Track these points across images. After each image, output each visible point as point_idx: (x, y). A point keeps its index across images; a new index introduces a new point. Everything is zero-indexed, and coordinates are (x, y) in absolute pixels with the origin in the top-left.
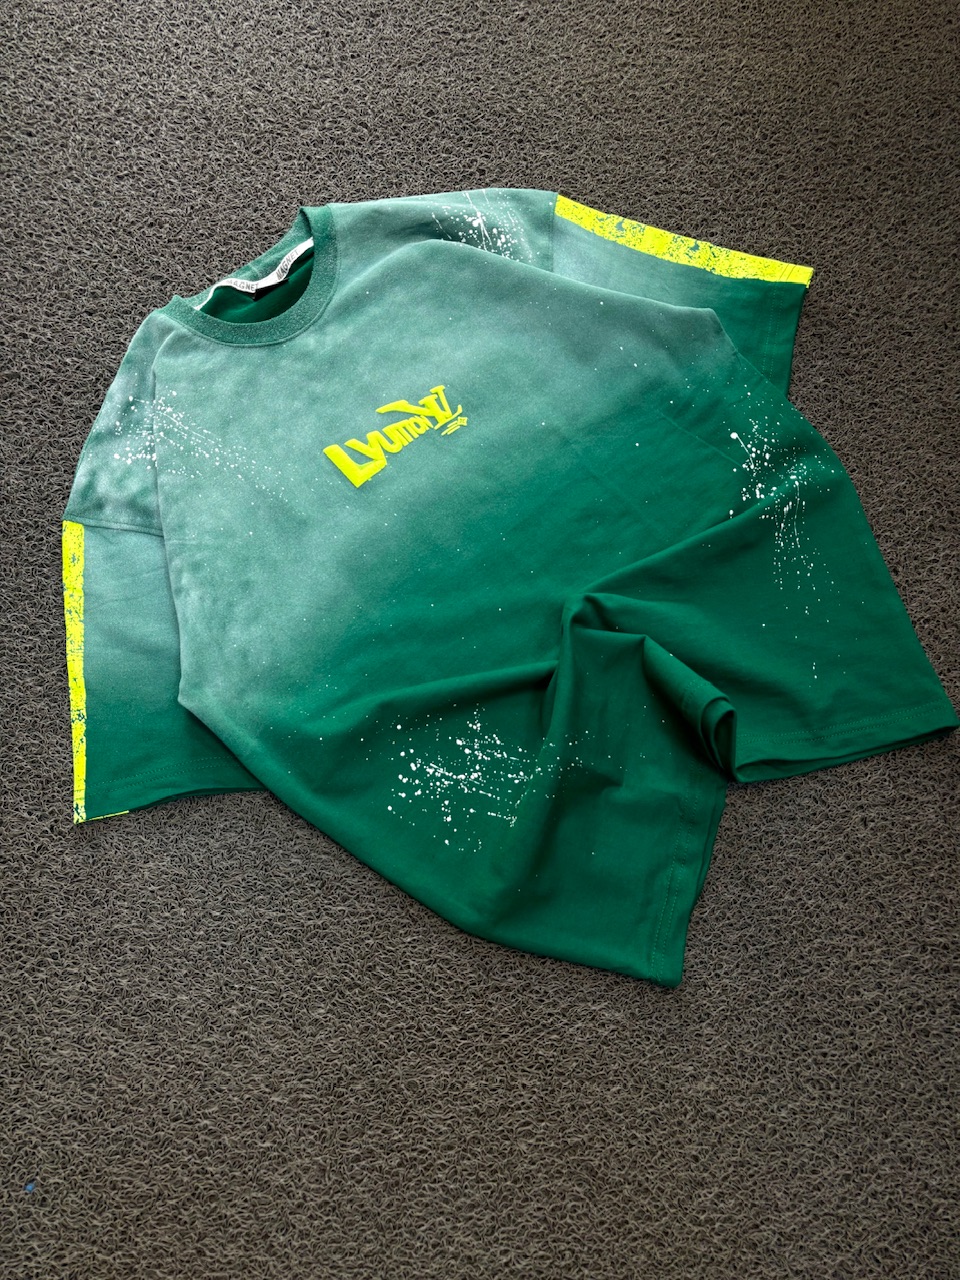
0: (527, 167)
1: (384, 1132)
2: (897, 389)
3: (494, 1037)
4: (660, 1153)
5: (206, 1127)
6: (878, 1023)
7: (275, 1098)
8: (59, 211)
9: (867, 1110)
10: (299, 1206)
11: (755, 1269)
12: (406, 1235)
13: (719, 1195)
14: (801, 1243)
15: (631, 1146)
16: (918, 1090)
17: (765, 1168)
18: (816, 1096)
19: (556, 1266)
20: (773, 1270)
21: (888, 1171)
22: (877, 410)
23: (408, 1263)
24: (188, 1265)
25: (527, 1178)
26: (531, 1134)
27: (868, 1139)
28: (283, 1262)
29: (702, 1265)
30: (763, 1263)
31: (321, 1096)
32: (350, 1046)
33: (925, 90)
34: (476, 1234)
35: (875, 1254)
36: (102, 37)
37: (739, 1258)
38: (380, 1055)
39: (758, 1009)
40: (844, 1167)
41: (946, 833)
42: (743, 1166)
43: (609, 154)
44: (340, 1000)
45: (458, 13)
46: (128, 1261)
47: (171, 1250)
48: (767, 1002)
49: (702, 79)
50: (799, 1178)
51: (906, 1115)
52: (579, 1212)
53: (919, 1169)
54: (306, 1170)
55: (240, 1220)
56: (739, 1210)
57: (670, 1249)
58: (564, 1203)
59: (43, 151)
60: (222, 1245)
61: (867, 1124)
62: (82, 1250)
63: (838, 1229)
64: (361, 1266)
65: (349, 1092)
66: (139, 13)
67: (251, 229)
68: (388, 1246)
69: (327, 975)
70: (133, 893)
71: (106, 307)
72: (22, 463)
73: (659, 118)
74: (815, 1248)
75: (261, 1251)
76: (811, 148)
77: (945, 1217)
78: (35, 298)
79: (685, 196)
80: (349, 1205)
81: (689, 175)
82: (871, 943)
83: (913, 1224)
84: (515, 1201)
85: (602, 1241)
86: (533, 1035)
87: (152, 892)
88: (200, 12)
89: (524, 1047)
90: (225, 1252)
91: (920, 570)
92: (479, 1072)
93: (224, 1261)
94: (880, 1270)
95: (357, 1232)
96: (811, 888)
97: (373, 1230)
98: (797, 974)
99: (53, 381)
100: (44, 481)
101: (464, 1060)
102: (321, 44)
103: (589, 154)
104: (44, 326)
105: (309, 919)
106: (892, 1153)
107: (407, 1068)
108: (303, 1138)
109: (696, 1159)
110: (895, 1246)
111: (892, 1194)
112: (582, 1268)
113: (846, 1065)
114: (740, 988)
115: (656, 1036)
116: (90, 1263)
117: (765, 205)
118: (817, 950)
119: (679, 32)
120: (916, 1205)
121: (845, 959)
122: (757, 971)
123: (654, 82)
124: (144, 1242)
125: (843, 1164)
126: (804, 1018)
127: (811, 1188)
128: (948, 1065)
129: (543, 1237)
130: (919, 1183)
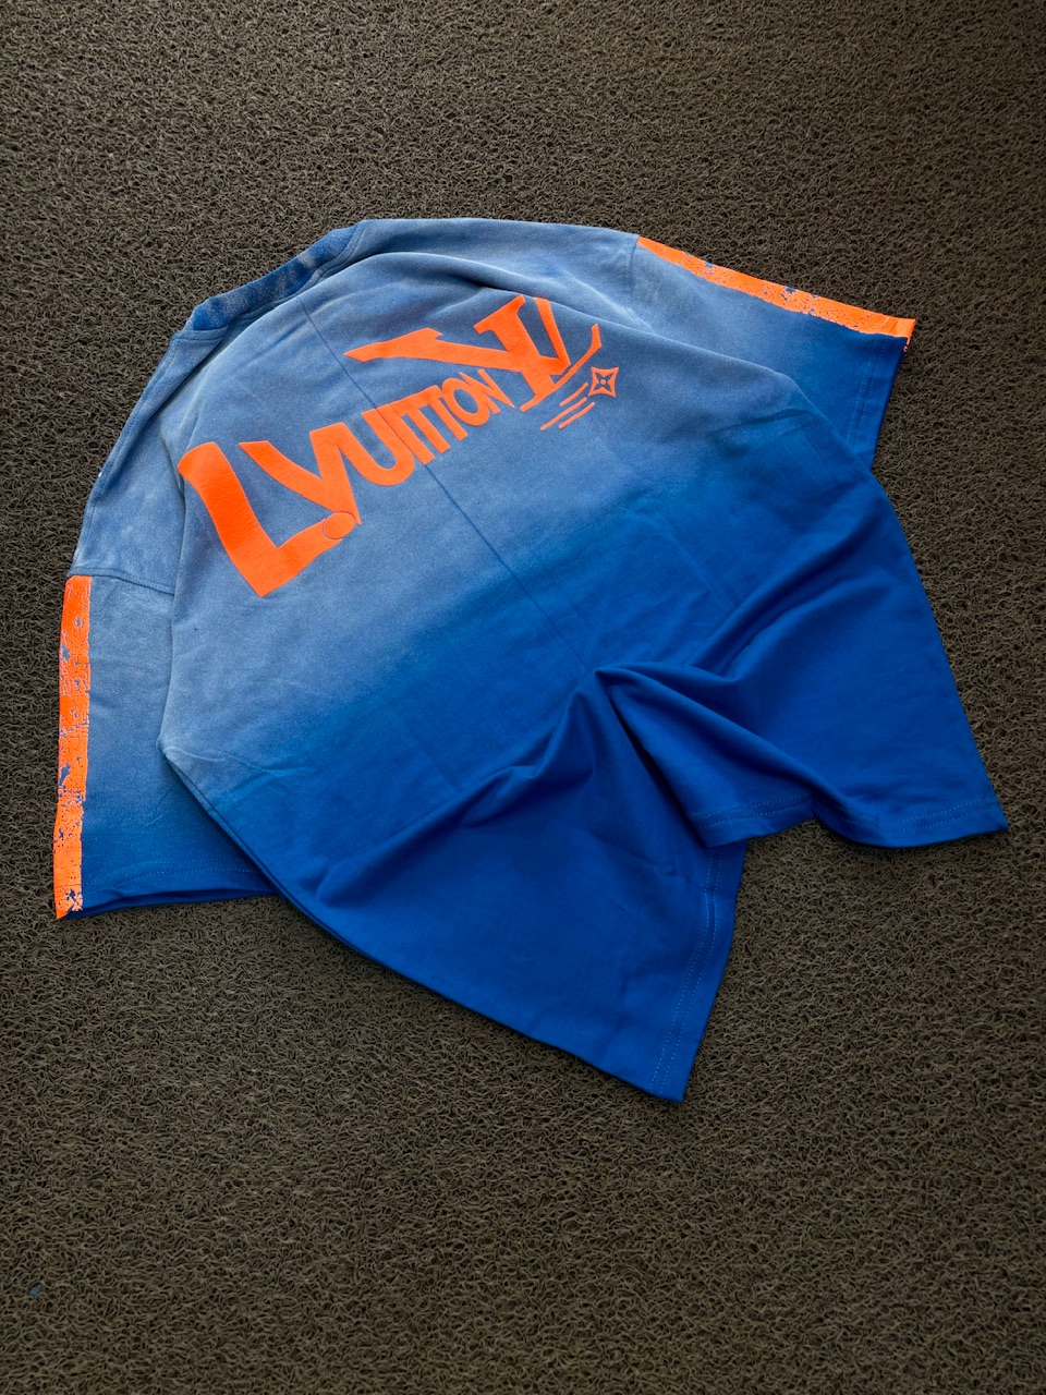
0: (558, 173)
1: (416, 1226)
2: (964, 408)
3: (534, 1122)
4: (715, 1242)
5: (223, 1223)
6: (949, 1098)
7: (298, 1192)
8: (49, 231)
9: (940, 1193)
10: (326, 1307)
11: (819, 1365)
12: (441, 1336)
13: (779, 1289)
14: (869, 1337)
15: (684, 1236)
16: (996, 1168)
17: (828, 1258)
18: (884, 1177)
19: (605, 1366)
20: (839, 1366)
21: (963, 1258)
22: (942, 430)
23: (445, 1366)
24: (206, 1372)
25: (573, 1273)
26: (575, 1225)
27: (941, 1224)
28: (310, 1367)
29: (762, 1362)
30: (829, 1358)
31: (348, 1187)
32: (377, 1133)
33: (990, 81)
34: (518, 1333)
35: (949, 1348)
36: (92, 41)
37: (803, 1355)
38: (410, 1143)
39: (820, 1085)
40: (915, 1255)
41: (1021, 890)
42: (805, 1256)
43: (647, 157)
44: (367, 1085)
45: (480, 6)
46: (143, 1368)
47: (189, 1357)
48: (830, 1078)
49: (747, 73)
50: (867, 1268)
51: (981, 1196)
52: (629, 1308)
53: (997, 1255)
54: (333, 1268)
55: (263, 1324)
56: (802, 1303)
57: (726, 1347)
58: (612, 1299)
59: (30, 167)
60: (244, 1350)
61: (940, 1209)
62: (93, 1358)
63: (909, 1321)
64: (394, 1370)
65: (378, 1183)
66: (132, 14)
67: (258, 246)
68: (422, 1349)
69: (352, 1057)
70: (139, 971)
71: (101, 335)
72: (12, 506)
73: (700, 116)
74: (884, 1343)
75: (286, 1356)
76: (866, 146)
77: (1026, 1306)
78: (24, 327)
79: (730, 201)
80: (380, 1305)
81: (734, 177)
82: (941, 1011)
83: (990, 1315)
84: (559, 1298)
85: (654, 1339)
86: (577, 1118)
87: (161, 970)
88: (198, 11)
89: (567, 1132)
90: (247, 1358)
91: (992, 605)
92: (518, 1160)
93: (247, 1367)
94: (954, 1363)
95: (389, 1334)
96: (875, 954)
97: (407, 1332)
98: (862, 1046)
99: (45, 418)
100: (36, 526)
101: (502, 1147)
102: (331, 43)
103: (624, 158)
104: (35, 358)
105: (332, 997)
106: (967, 1237)
107: (440, 1157)
108: (329, 1234)
109: (754, 1248)
110: (970, 1339)
111: (968, 1283)
112: (633, 1368)
113: (917, 1144)
114: (801, 1063)
115: (710, 1116)
116: (101, 1371)
117: (817, 210)
118: (883, 1019)
119: (721, 22)
120: (993, 1294)
121: (914, 1029)
122: (818, 1044)
123: (695, 77)
124: (159, 1350)
125: (914, 1252)
126: (870, 1094)
127: (879, 1278)
128: (1026, 1142)
129: (589, 1335)
130: (996, 1271)
